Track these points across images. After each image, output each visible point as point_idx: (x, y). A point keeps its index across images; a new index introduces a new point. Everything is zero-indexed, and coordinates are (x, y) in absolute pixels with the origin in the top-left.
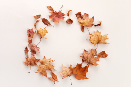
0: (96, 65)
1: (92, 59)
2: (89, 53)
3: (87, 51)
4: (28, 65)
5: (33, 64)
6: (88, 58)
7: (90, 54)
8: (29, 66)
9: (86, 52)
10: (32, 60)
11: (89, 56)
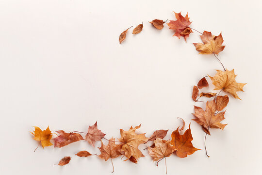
0: (222, 127)
1: (213, 120)
2: (204, 110)
3: (200, 108)
4: (108, 158)
5: (115, 154)
6: (205, 120)
7: (207, 112)
8: (109, 160)
9: (200, 110)
10: (111, 149)
11: (206, 115)
